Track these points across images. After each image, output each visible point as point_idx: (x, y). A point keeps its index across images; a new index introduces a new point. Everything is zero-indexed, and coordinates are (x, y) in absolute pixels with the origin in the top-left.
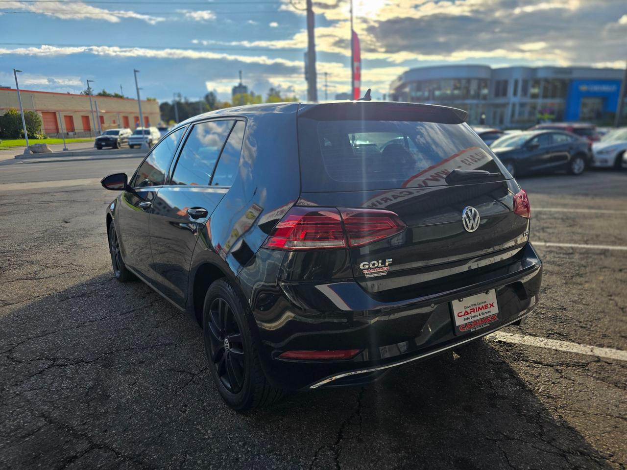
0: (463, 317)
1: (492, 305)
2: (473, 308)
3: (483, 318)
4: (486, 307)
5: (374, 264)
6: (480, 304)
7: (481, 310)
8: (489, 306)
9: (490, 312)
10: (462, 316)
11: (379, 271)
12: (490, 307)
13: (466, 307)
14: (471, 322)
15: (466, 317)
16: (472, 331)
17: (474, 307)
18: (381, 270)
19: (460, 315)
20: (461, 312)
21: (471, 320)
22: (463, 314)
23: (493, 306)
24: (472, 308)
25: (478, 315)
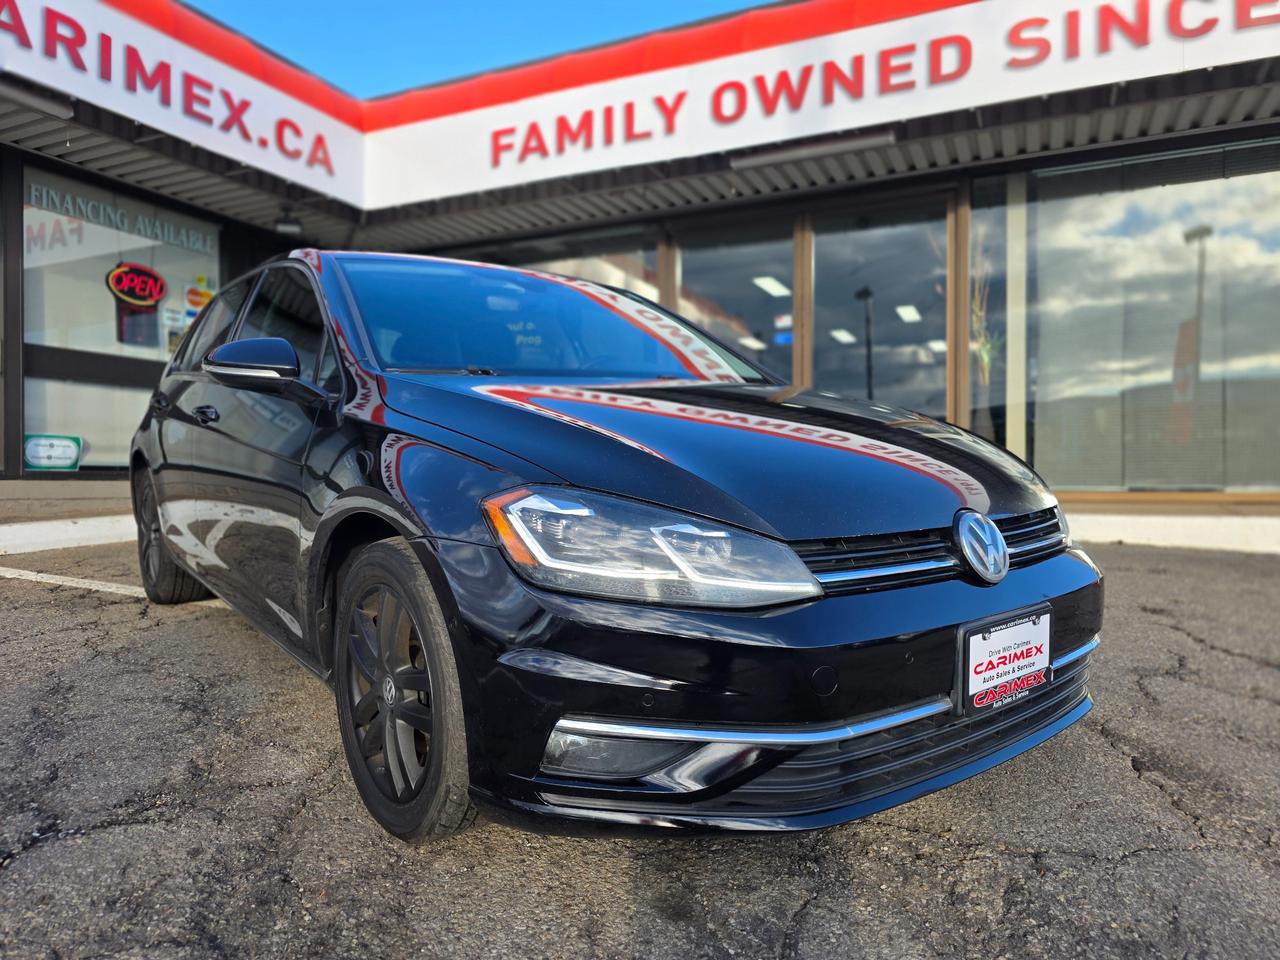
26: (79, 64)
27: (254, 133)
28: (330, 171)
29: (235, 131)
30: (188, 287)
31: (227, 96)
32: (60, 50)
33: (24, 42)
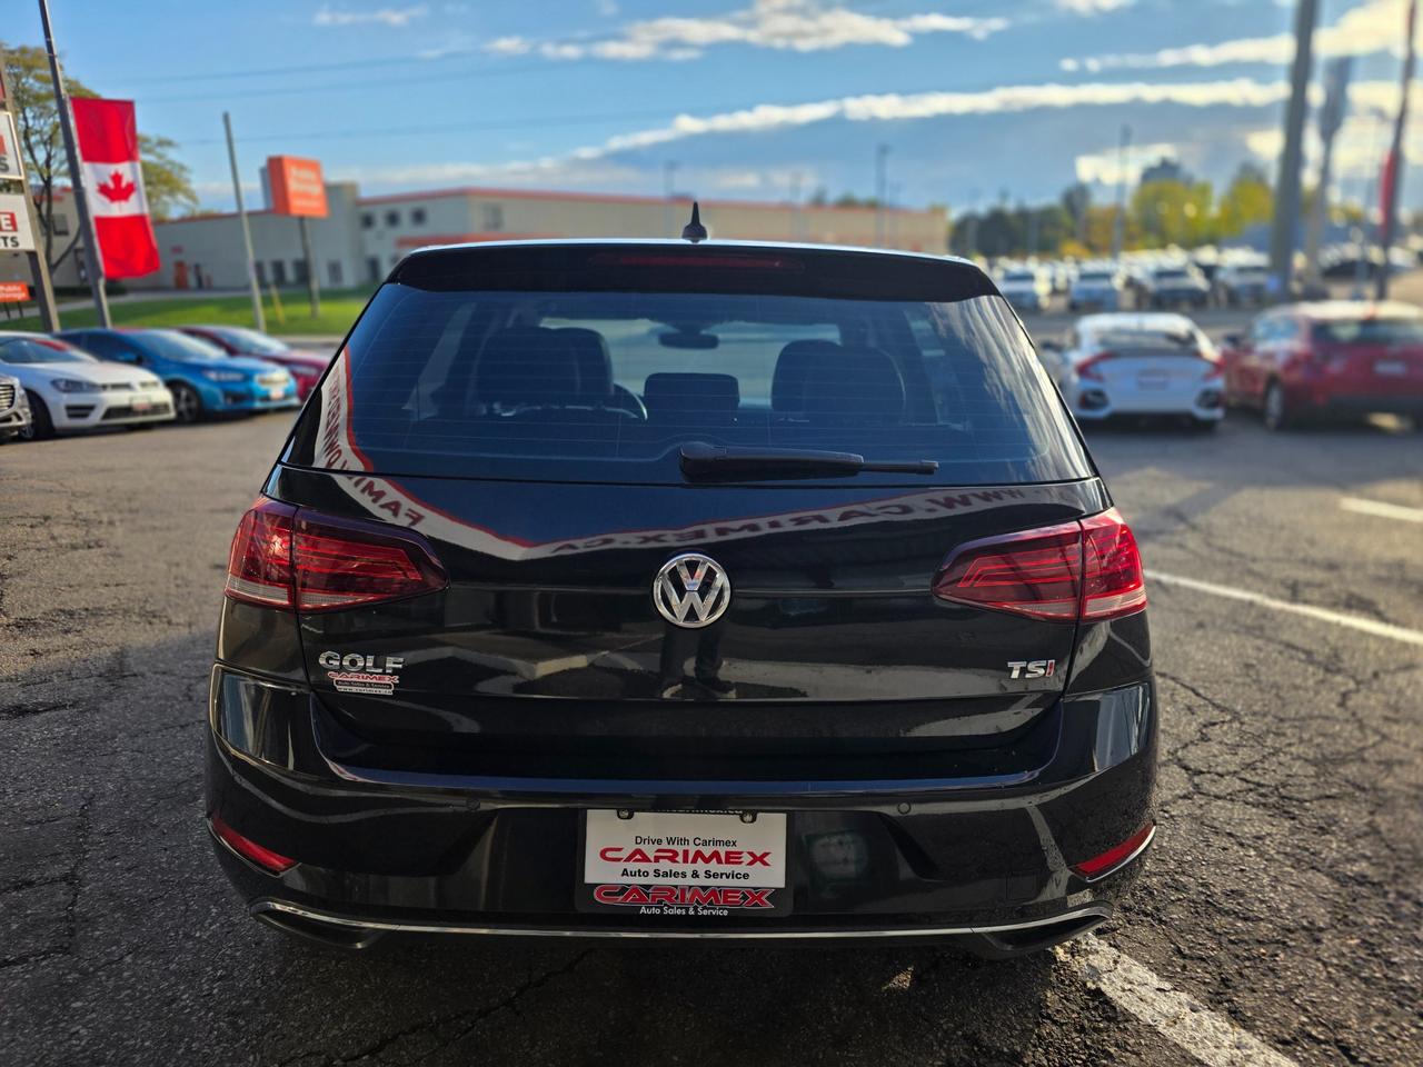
0: (622, 865)
1: (760, 859)
2: (671, 847)
3: (704, 888)
4: (732, 858)
5: (353, 663)
6: (705, 843)
7: (707, 861)
8: (747, 858)
9: (746, 876)
10: (619, 860)
11: (368, 680)
12: (751, 863)
13: (641, 840)
14: (648, 887)
15: (633, 866)
16: (643, 910)
17: (680, 849)
18: (374, 681)
19: (609, 854)
20: (620, 850)
21: (651, 880)
22: (624, 854)
23: (765, 864)
24: (665, 846)
25: (689, 874)
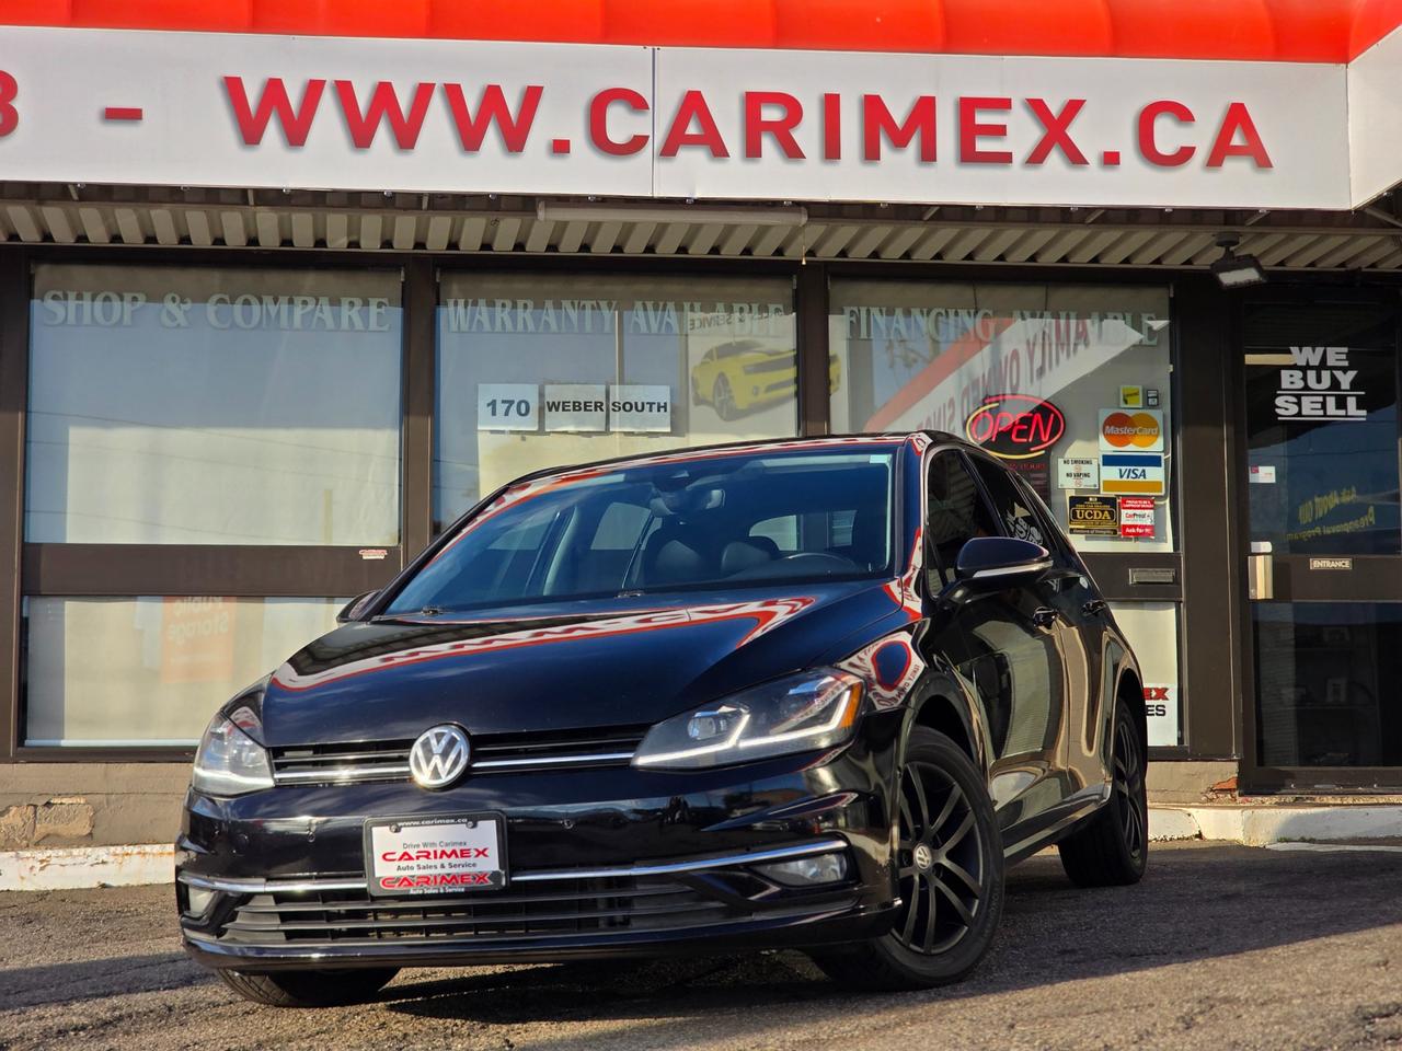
26: (792, 151)
27: (1091, 153)
28: (1263, 162)
29: (1055, 157)
30: (1104, 414)
31: (1037, 107)
32: (768, 143)
33: (719, 151)
